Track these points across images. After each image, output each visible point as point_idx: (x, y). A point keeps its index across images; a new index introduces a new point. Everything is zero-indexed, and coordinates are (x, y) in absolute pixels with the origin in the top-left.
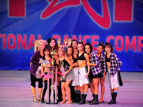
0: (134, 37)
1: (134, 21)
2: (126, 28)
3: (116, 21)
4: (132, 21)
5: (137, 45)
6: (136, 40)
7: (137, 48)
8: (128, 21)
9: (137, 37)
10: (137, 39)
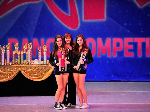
0: (108, 40)
1: (107, 19)
2: (98, 28)
3: (86, 21)
4: (104, 20)
5: (112, 49)
6: (110, 43)
7: (112, 53)
8: (100, 20)
9: (112, 39)
10: (112, 42)
